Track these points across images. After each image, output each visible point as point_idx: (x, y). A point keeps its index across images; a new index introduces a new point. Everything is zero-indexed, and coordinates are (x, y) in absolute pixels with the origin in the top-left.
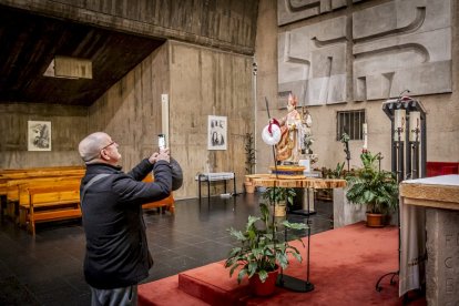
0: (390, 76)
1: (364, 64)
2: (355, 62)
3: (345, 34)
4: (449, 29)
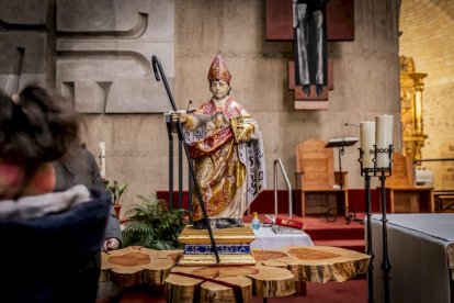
0: (105, 86)
1: (72, 66)
2: (59, 62)
3: (44, 21)
4: (173, 44)
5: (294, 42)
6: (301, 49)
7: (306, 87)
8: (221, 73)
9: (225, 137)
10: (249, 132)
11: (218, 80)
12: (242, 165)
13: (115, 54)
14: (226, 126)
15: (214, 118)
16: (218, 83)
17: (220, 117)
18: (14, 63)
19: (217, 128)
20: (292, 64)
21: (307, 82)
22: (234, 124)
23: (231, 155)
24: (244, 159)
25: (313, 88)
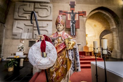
2: (34, 31)
3: (32, 25)
5: (70, 28)
6: (71, 30)
7: (72, 36)
8: (61, 21)
9: (62, 47)
10: (73, 45)
11: (59, 24)
12: (70, 60)
13: (43, 30)
14: (63, 42)
15: (57, 39)
16: (59, 25)
17: (60, 38)
18: (27, 31)
19: (58, 43)
20: (70, 32)
21: (72, 35)
22: (67, 41)
23: (65, 55)
24: (71, 58)
25: (73, 36)
